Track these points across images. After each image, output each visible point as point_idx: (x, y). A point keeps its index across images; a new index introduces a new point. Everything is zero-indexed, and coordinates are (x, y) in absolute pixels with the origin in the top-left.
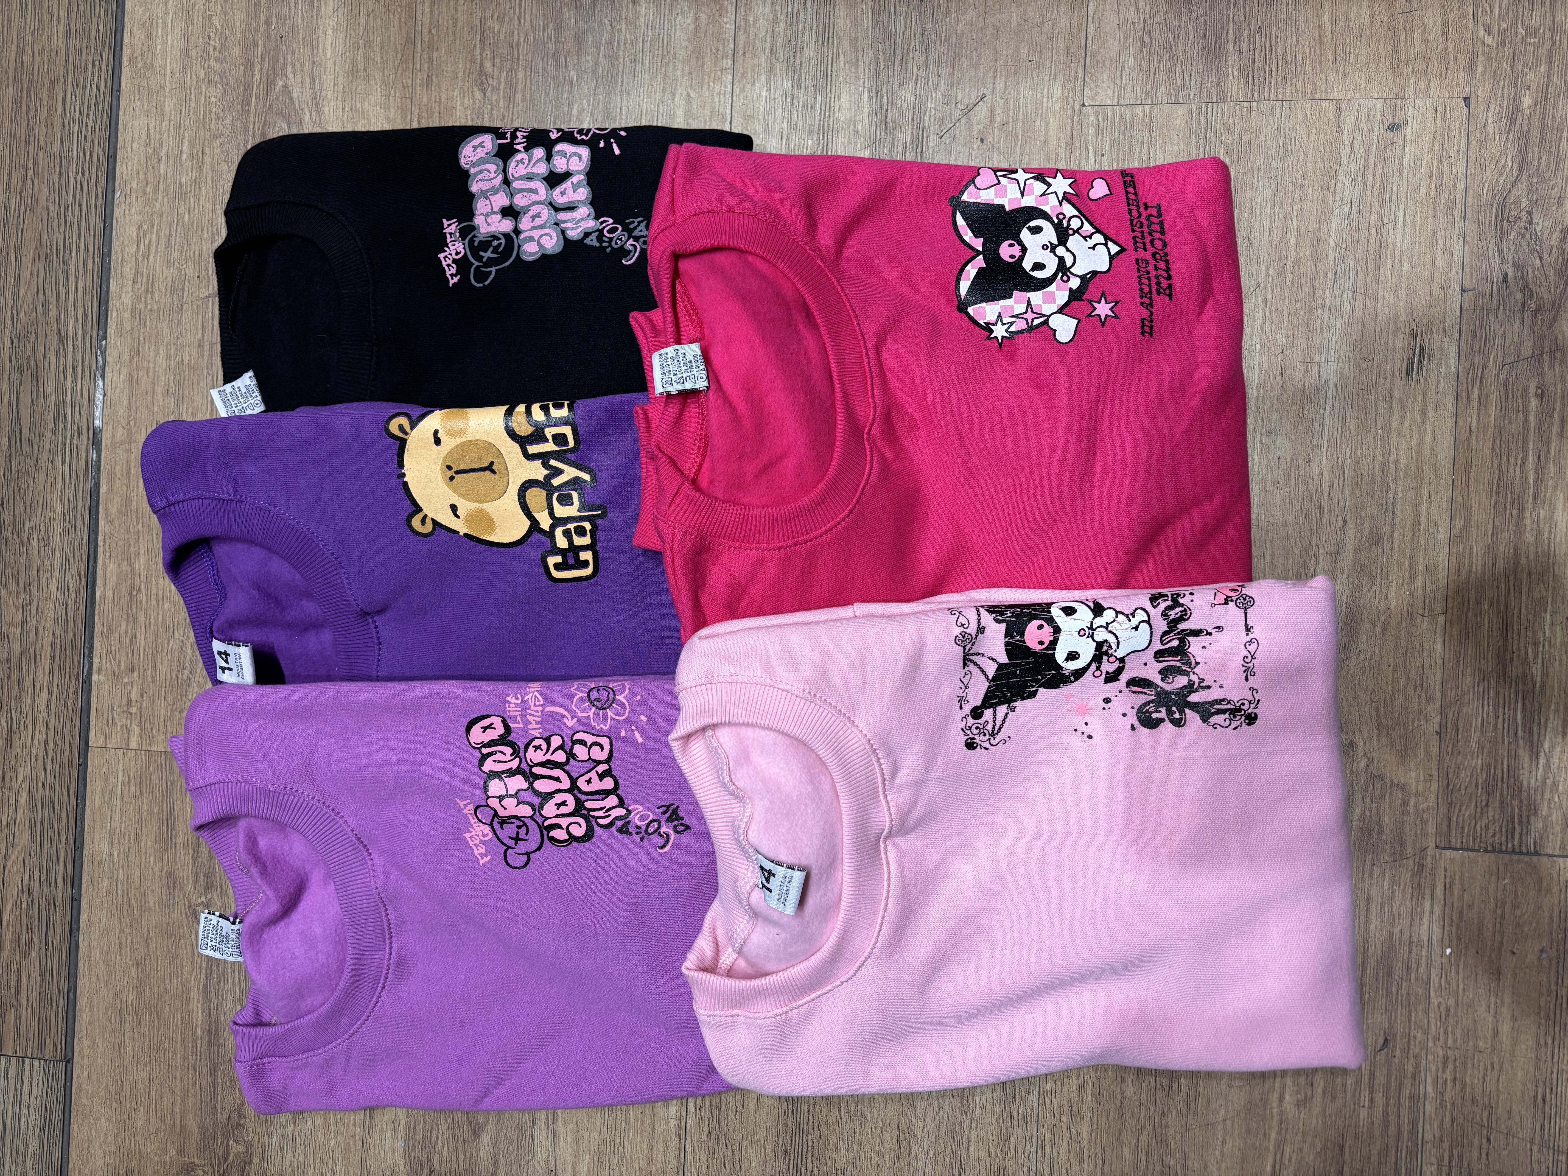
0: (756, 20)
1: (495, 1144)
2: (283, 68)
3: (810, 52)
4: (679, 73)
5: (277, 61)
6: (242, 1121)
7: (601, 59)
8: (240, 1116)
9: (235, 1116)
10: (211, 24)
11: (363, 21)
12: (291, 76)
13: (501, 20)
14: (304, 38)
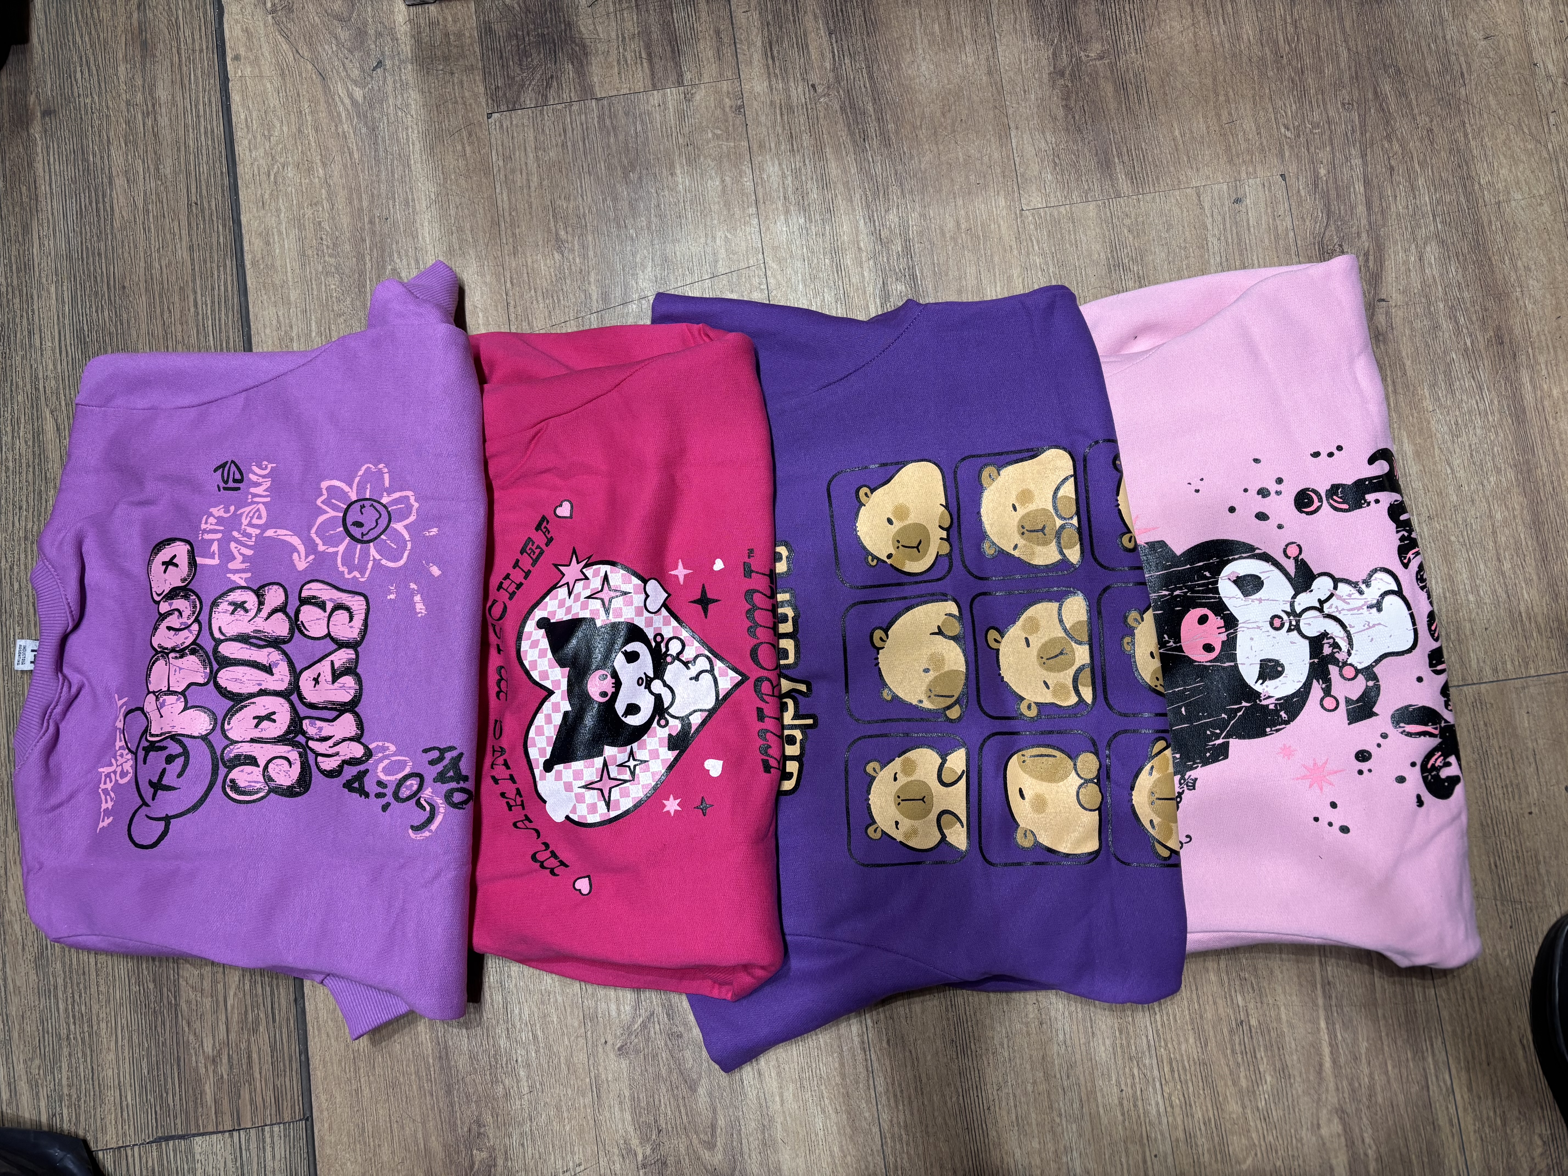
0: (769, 176)
1: (710, 1095)
2: (391, 255)
3: (814, 195)
4: (715, 222)
5: (383, 251)
6: (482, 1130)
7: (653, 219)
8: (479, 1126)
9: (474, 1127)
10: (322, 229)
11: (453, 212)
12: (398, 261)
13: (567, 199)
14: (405, 231)
